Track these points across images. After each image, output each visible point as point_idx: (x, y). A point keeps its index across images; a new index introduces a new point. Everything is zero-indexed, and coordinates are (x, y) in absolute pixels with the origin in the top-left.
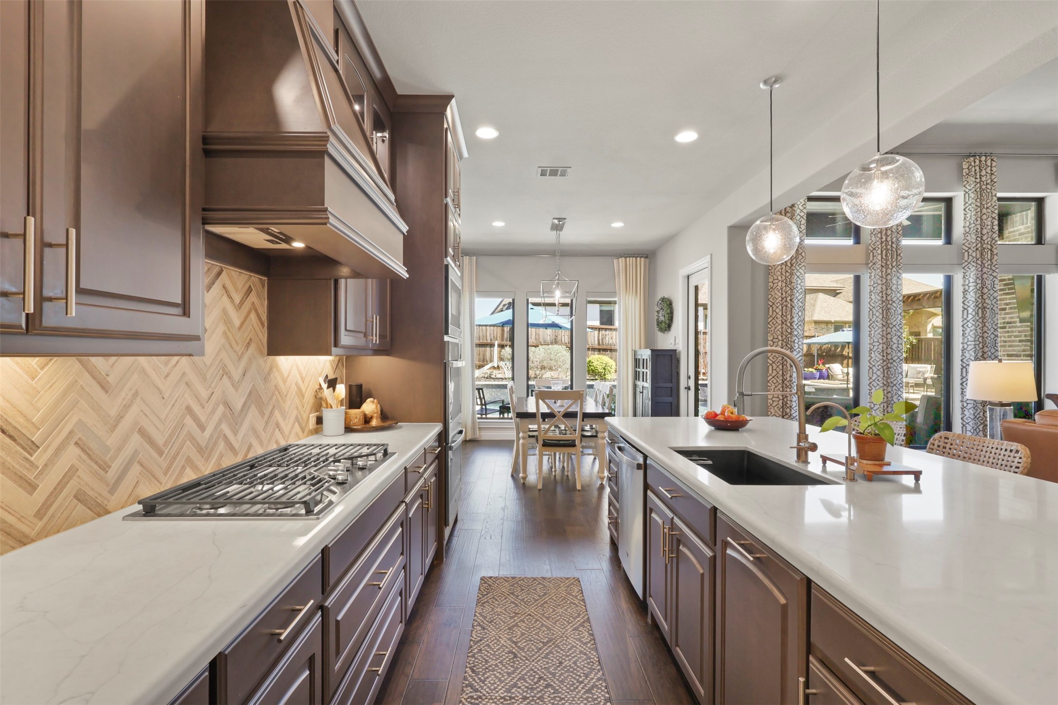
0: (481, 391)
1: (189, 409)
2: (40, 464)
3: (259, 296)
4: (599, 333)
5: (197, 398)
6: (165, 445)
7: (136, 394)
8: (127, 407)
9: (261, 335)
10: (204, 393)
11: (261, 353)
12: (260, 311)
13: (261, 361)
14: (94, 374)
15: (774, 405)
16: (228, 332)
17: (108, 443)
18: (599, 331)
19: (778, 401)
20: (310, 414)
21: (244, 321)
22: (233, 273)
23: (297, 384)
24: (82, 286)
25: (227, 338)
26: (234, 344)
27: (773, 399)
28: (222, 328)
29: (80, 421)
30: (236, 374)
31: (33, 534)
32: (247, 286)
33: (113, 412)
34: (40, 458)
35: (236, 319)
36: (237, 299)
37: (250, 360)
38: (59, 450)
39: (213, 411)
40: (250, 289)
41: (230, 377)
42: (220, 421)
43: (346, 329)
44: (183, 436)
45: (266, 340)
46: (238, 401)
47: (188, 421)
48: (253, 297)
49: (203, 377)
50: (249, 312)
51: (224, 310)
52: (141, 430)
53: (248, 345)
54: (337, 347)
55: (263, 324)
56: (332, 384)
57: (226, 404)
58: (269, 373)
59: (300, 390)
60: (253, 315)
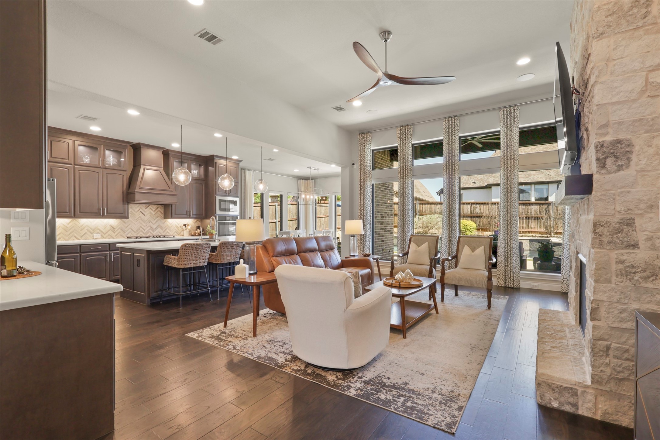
1: (141, 227)
3: (161, 208)
4: (471, 207)
5: (143, 225)
7: (130, 224)
8: (128, 226)
9: (161, 216)
10: (145, 225)
12: (161, 211)
13: (162, 220)
14: (123, 221)
16: (151, 216)
17: (125, 230)
18: (471, 205)
23: (176, 225)
24: (108, 212)
26: (153, 217)
28: (149, 215)
29: (121, 227)
30: (154, 222)
33: (126, 226)
34: (116, 230)
35: (154, 213)
36: (154, 210)
37: (158, 220)
38: (118, 230)
39: (147, 228)
40: (158, 208)
41: (152, 223)
42: (149, 229)
43: (175, 214)
44: (140, 230)
45: (163, 217)
46: (154, 227)
47: (141, 229)
48: (159, 209)
49: (144, 222)
50: (157, 212)
51: (150, 212)
52: (131, 229)
53: (157, 217)
54: (172, 217)
55: (162, 214)
56: (185, 225)
57: (151, 227)
58: (164, 222)
59: (177, 226)
60: (159, 212)
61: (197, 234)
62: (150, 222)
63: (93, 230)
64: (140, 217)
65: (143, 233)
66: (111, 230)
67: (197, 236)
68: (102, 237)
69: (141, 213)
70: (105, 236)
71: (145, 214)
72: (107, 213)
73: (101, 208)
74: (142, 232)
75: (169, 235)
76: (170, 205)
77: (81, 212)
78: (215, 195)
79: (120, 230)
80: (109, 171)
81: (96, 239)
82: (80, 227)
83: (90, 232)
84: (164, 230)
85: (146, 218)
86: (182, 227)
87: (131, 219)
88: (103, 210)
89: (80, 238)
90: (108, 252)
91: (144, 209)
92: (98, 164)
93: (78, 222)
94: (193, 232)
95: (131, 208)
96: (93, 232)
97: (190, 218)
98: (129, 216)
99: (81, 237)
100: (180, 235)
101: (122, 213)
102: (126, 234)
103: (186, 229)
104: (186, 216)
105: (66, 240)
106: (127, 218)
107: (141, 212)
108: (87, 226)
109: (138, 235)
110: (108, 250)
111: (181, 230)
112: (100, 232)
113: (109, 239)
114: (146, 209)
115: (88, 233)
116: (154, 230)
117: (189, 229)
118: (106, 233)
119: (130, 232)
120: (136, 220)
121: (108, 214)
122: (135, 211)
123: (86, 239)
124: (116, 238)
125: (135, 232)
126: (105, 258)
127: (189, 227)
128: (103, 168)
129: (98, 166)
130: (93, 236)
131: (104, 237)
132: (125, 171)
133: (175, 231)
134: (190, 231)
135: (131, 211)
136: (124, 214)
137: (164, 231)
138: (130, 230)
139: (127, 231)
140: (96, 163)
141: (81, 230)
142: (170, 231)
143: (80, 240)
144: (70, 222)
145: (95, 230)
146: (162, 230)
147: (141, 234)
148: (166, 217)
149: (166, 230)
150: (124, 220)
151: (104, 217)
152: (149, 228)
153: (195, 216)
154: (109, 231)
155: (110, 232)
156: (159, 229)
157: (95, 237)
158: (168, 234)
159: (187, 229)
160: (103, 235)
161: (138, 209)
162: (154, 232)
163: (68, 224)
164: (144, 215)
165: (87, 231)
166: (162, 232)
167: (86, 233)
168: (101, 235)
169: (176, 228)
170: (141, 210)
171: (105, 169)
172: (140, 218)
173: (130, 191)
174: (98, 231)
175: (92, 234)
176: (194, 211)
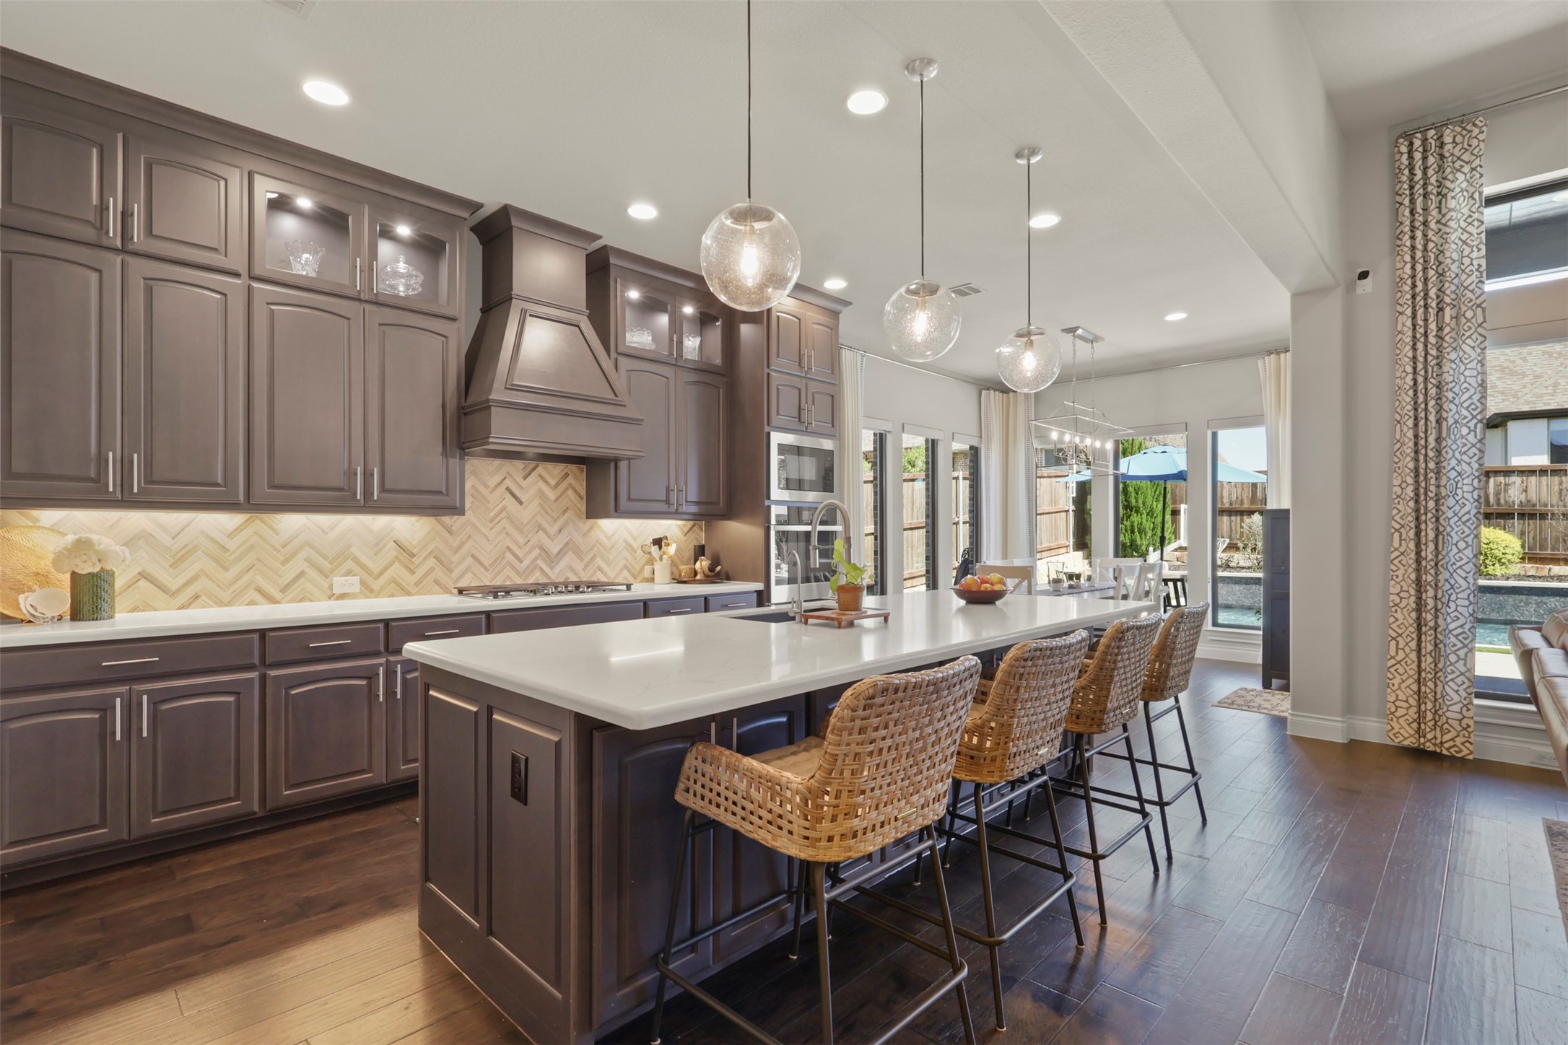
0: (1179, 584)
1: (508, 548)
2: (417, 563)
3: (576, 477)
5: (516, 542)
6: (490, 565)
7: (469, 537)
8: (463, 543)
9: (579, 506)
10: (521, 540)
11: (580, 517)
12: (578, 488)
13: (580, 524)
15: (1398, 714)
16: (544, 504)
17: (452, 559)
19: (1407, 709)
20: (645, 565)
21: (560, 496)
22: (549, 466)
23: (625, 541)
25: (543, 508)
26: (549, 511)
27: (1397, 703)
28: (537, 501)
29: (436, 547)
30: (553, 530)
31: (413, 592)
32: (563, 473)
33: (456, 545)
34: (416, 560)
35: (552, 495)
36: (553, 482)
37: (566, 523)
38: (425, 559)
39: (530, 552)
40: (567, 475)
41: (545, 532)
42: (536, 559)
43: (629, 499)
44: (504, 563)
45: (584, 509)
46: (554, 548)
47: (508, 555)
48: (570, 480)
49: (520, 530)
50: (566, 490)
51: (540, 491)
52: (473, 557)
53: (565, 511)
54: (618, 511)
55: (581, 498)
56: (658, 542)
57: (542, 548)
58: (589, 531)
59: (630, 546)
60: (570, 492)
61: (698, 577)
62: (540, 528)
63: (331, 563)
64: (504, 509)
65: (518, 573)
66: (401, 562)
67: (701, 582)
68: (367, 590)
69: (508, 496)
70: (376, 585)
71: (523, 500)
72: (383, 489)
73: (359, 470)
74: (512, 566)
75: (603, 579)
76: (612, 465)
77: (277, 481)
78: (767, 429)
79: (432, 562)
80: (392, 316)
81: (343, 596)
82: (276, 550)
83: (321, 571)
84: (587, 559)
85: (526, 514)
86: (647, 549)
87: (474, 520)
88: (367, 475)
89: (278, 595)
90: (383, 660)
91: (520, 480)
92: (347, 282)
93: (270, 527)
94: (684, 569)
95: (474, 473)
96: (332, 571)
97: (675, 514)
98: (467, 506)
99: (283, 590)
100: (640, 578)
101: (440, 493)
102: (455, 574)
103: (661, 559)
104: (664, 507)
105: (220, 603)
106: (459, 511)
107: (508, 489)
108: (307, 544)
109: (498, 582)
110: (382, 649)
111: (643, 561)
112: (357, 569)
113: (392, 595)
114: (525, 478)
115: (312, 573)
116: (552, 560)
117: (671, 557)
118: (381, 574)
119: (469, 567)
120: (491, 521)
121: (386, 495)
122: (486, 487)
123: (302, 600)
124: (416, 594)
125: (487, 570)
126: (369, 685)
127: (672, 550)
128: (367, 301)
129: (349, 292)
130: (331, 587)
131: (371, 591)
132: (454, 319)
133: (623, 562)
134: (673, 563)
135: (473, 487)
136: (447, 495)
137: (587, 566)
138: (469, 560)
139: (459, 563)
140: (340, 277)
141: (284, 563)
142: (608, 562)
143: (278, 602)
144: (239, 529)
145: (341, 558)
146: (582, 560)
147: (508, 577)
148: (595, 508)
149: (593, 559)
150: (446, 519)
151: (369, 506)
152: (537, 551)
153: (693, 509)
154: (391, 564)
155: (397, 570)
156: (569, 558)
157: (337, 591)
158: (601, 577)
159: (665, 557)
160: (369, 580)
161: (497, 479)
162: (552, 568)
163: (231, 535)
164: (521, 503)
165: (305, 567)
166: (579, 566)
167: (302, 574)
168: (363, 583)
169: (626, 554)
170: (508, 483)
171: (373, 308)
172: (504, 514)
173: (471, 400)
174: (350, 564)
175: (327, 577)
176: (692, 491)
